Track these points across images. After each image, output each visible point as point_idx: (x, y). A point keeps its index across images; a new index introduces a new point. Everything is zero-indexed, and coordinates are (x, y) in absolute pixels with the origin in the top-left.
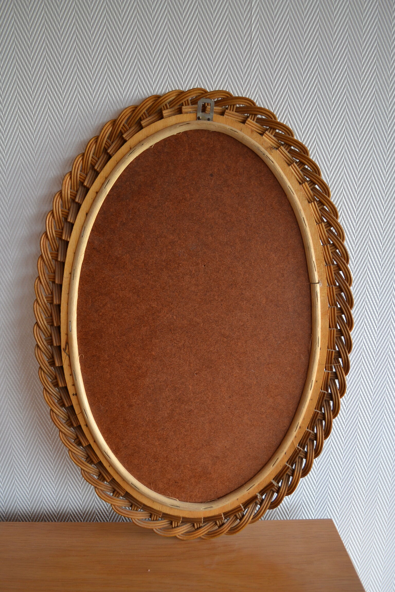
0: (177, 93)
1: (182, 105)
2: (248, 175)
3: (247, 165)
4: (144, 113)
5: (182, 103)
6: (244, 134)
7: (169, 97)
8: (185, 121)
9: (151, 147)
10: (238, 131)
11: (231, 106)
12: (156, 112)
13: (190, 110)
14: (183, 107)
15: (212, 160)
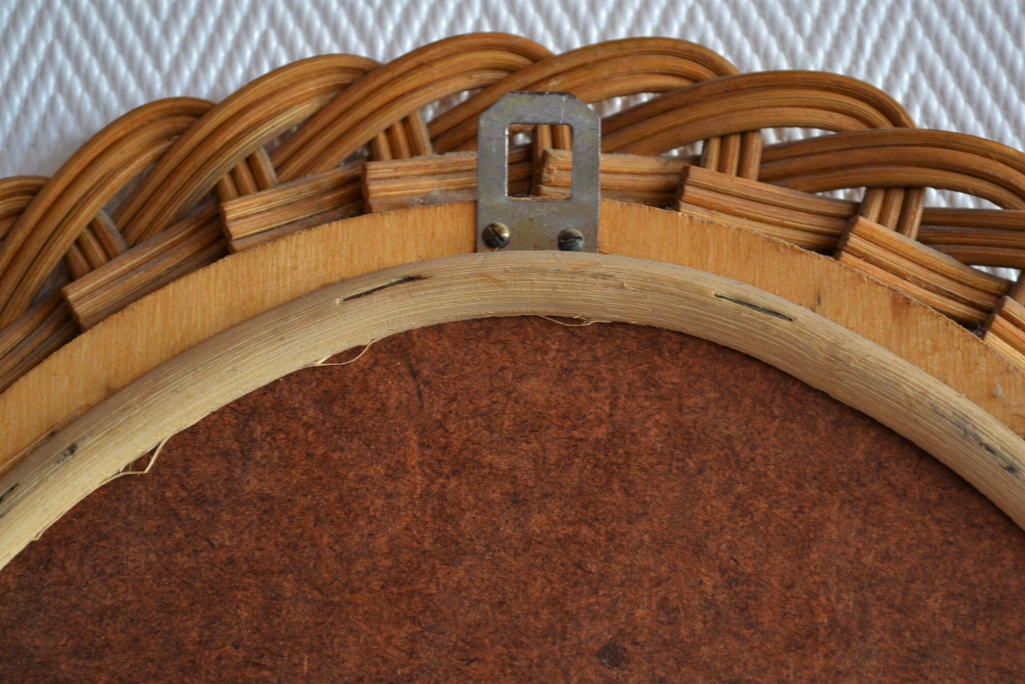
0: (329, 80)
1: (371, 152)
2: (897, 633)
3: (886, 556)
4: (92, 227)
5: (371, 145)
6: (840, 331)
7: (270, 106)
8: (388, 261)
9: (140, 463)
10: (790, 308)
11: (724, 138)
12: (180, 218)
13: (427, 185)
14: (376, 170)
15: (611, 538)
